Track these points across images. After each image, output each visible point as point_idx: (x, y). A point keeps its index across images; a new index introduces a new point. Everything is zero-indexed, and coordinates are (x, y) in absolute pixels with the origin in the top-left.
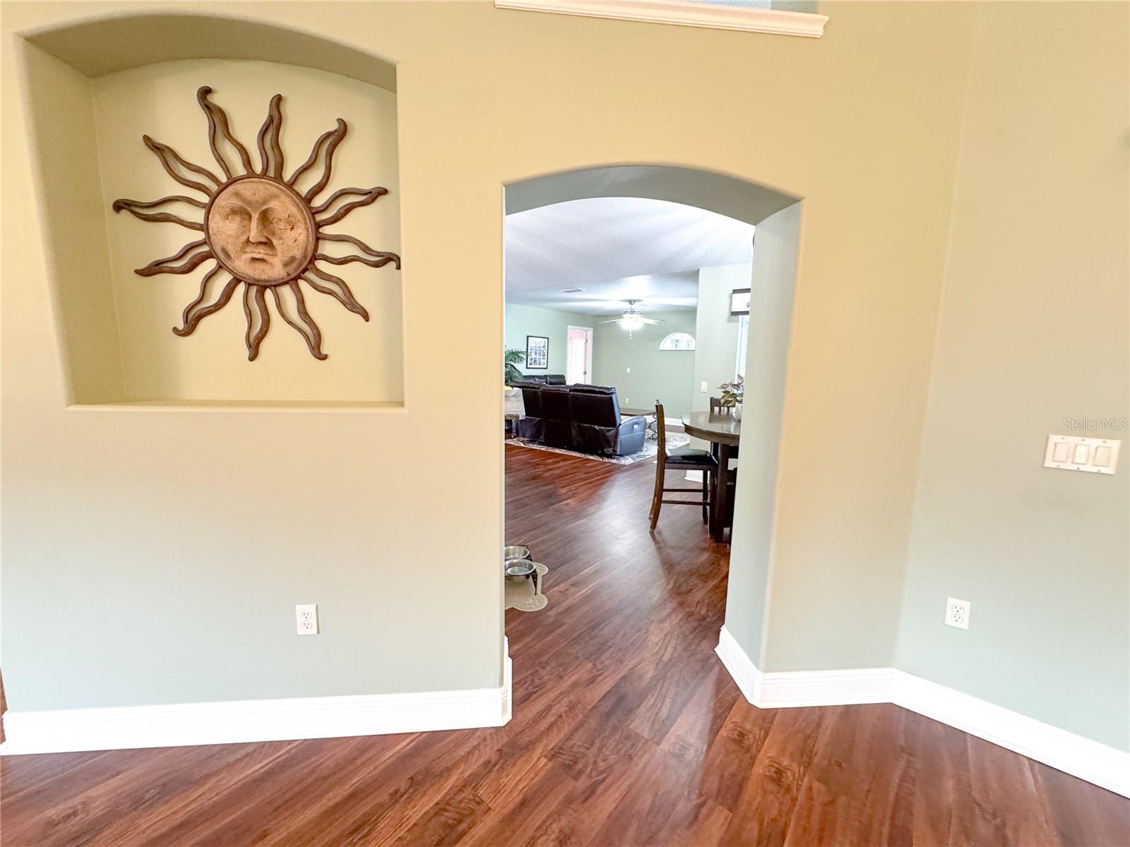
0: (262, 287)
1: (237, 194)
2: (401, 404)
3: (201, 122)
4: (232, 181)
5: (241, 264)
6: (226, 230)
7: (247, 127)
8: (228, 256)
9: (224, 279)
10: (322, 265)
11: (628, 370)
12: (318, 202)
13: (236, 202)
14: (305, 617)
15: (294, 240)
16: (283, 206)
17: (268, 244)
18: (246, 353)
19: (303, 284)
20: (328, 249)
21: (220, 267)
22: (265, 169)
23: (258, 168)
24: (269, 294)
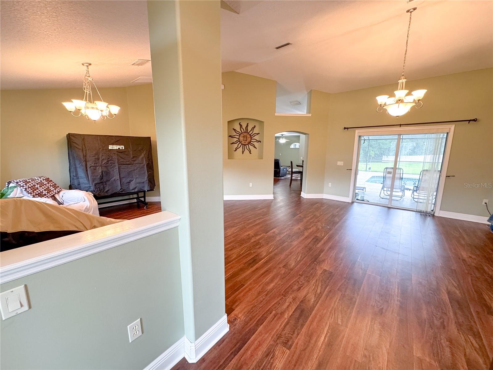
0: (245, 145)
1: (243, 135)
2: (263, 159)
3: (239, 126)
4: (242, 133)
5: (243, 143)
6: (241, 139)
7: (244, 127)
8: (241, 142)
9: (240, 144)
10: (251, 142)
11: (280, 154)
12: (251, 135)
13: (243, 136)
14: (251, 185)
15: (249, 140)
16: (248, 136)
17: (246, 140)
18: (242, 153)
19: (249, 145)
20: (252, 140)
21: (240, 143)
22: (246, 131)
23: (245, 131)
24: (245, 146)
